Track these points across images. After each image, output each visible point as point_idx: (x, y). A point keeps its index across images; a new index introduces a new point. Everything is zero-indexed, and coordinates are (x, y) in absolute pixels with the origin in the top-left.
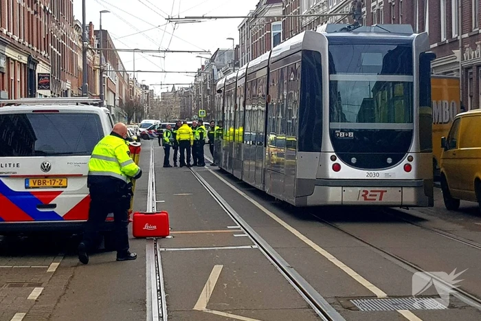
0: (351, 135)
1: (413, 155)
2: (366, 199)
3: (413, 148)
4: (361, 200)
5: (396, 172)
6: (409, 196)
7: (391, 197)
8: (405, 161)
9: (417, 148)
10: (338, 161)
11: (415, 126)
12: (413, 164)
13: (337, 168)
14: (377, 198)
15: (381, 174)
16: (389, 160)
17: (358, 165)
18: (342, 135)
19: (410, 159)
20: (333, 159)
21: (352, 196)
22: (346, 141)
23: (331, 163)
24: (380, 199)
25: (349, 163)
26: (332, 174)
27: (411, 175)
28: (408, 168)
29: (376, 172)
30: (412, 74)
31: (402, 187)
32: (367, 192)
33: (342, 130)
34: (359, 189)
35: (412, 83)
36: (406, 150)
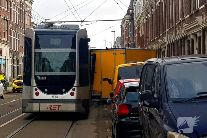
0: (45, 78)
1: (75, 88)
2: (51, 109)
3: (75, 85)
4: (49, 110)
5: (67, 96)
6: (73, 108)
7: (64, 108)
8: (71, 91)
9: (77, 84)
10: (38, 91)
11: (77, 74)
12: (75, 92)
13: (37, 94)
14: (57, 109)
15: (59, 97)
16: (64, 90)
17: (48, 93)
18: (40, 78)
19: (74, 90)
20: (36, 89)
21: (44, 108)
22: (43, 81)
23: (35, 92)
24: (58, 109)
25: (43, 91)
26: (35, 97)
27: (74, 98)
28: (72, 94)
29: (56, 96)
30: (76, 49)
31: (69, 103)
32: (51, 106)
33: (40, 76)
34: (48, 104)
35: (75, 53)
36: (72, 85)
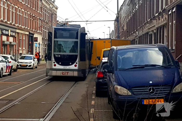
0: (59, 56)
1: (78, 62)
2: (63, 74)
3: (77, 60)
4: (62, 75)
5: (72, 67)
6: (76, 74)
7: (70, 74)
8: (75, 64)
9: (79, 60)
10: (56, 63)
11: (78, 54)
12: (77, 65)
13: (55, 65)
14: (66, 74)
15: (68, 67)
16: (71, 63)
17: (61, 65)
18: (57, 56)
19: (77, 63)
20: (54, 63)
21: (59, 74)
22: (58, 57)
23: (53, 64)
24: (67, 74)
25: (59, 64)
26: (54, 67)
27: (77, 68)
28: (76, 66)
29: (66, 67)
30: (78, 39)
31: (73, 71)
32: (63, 72)
33: (57, 55)
34: (61, 71)
35: (78, 41)
36: (76, 60)
